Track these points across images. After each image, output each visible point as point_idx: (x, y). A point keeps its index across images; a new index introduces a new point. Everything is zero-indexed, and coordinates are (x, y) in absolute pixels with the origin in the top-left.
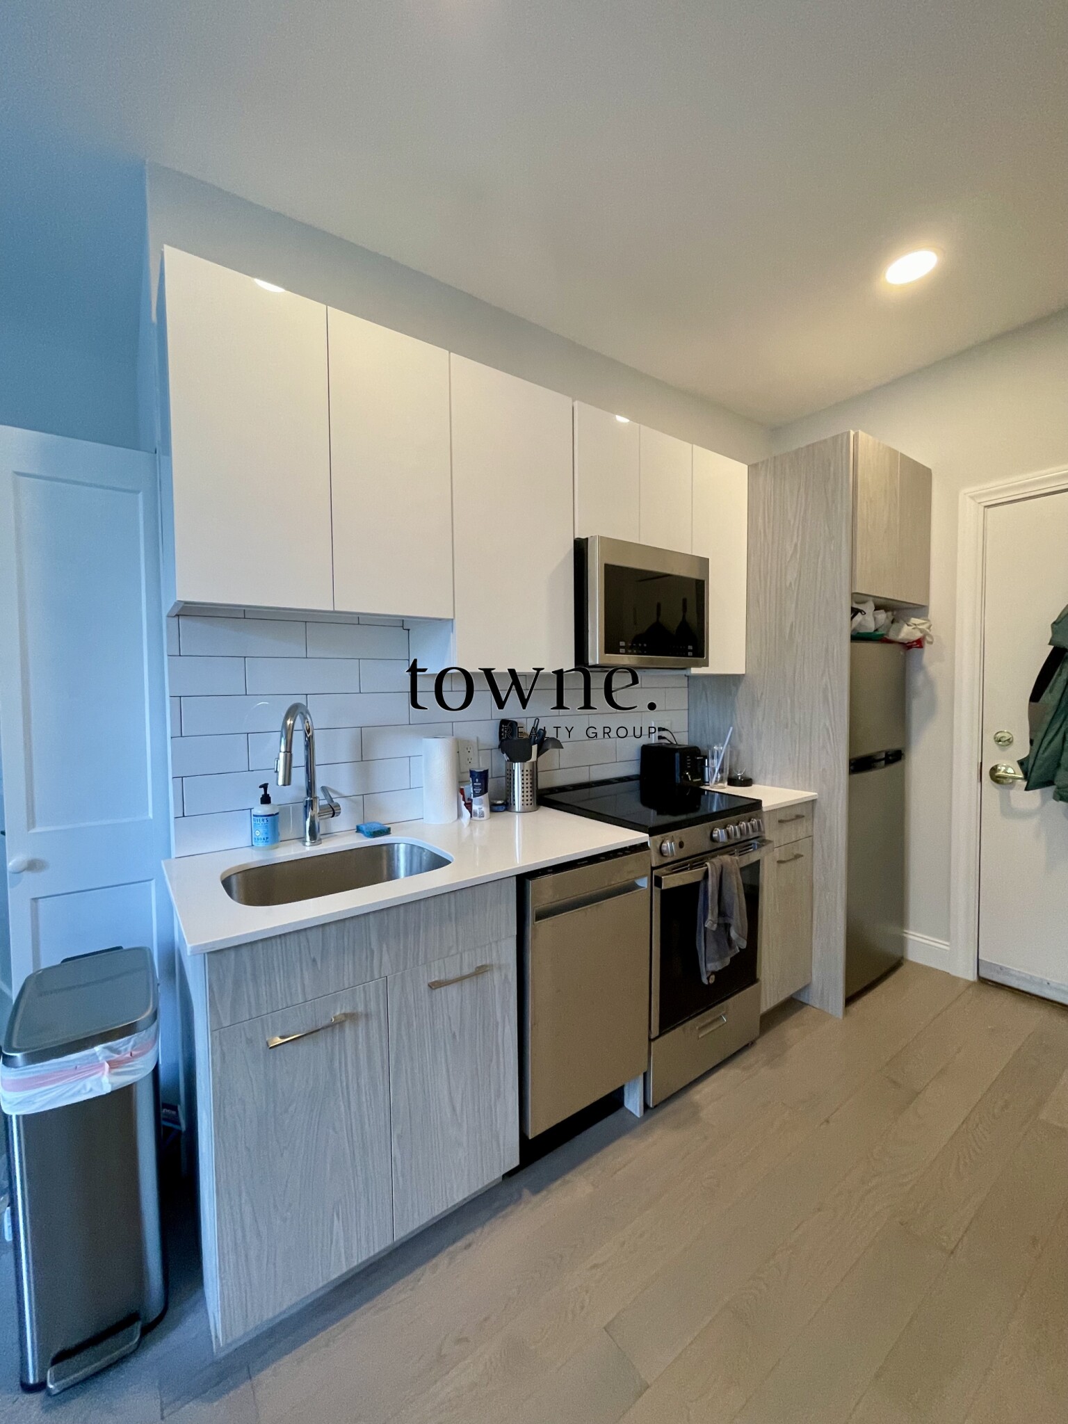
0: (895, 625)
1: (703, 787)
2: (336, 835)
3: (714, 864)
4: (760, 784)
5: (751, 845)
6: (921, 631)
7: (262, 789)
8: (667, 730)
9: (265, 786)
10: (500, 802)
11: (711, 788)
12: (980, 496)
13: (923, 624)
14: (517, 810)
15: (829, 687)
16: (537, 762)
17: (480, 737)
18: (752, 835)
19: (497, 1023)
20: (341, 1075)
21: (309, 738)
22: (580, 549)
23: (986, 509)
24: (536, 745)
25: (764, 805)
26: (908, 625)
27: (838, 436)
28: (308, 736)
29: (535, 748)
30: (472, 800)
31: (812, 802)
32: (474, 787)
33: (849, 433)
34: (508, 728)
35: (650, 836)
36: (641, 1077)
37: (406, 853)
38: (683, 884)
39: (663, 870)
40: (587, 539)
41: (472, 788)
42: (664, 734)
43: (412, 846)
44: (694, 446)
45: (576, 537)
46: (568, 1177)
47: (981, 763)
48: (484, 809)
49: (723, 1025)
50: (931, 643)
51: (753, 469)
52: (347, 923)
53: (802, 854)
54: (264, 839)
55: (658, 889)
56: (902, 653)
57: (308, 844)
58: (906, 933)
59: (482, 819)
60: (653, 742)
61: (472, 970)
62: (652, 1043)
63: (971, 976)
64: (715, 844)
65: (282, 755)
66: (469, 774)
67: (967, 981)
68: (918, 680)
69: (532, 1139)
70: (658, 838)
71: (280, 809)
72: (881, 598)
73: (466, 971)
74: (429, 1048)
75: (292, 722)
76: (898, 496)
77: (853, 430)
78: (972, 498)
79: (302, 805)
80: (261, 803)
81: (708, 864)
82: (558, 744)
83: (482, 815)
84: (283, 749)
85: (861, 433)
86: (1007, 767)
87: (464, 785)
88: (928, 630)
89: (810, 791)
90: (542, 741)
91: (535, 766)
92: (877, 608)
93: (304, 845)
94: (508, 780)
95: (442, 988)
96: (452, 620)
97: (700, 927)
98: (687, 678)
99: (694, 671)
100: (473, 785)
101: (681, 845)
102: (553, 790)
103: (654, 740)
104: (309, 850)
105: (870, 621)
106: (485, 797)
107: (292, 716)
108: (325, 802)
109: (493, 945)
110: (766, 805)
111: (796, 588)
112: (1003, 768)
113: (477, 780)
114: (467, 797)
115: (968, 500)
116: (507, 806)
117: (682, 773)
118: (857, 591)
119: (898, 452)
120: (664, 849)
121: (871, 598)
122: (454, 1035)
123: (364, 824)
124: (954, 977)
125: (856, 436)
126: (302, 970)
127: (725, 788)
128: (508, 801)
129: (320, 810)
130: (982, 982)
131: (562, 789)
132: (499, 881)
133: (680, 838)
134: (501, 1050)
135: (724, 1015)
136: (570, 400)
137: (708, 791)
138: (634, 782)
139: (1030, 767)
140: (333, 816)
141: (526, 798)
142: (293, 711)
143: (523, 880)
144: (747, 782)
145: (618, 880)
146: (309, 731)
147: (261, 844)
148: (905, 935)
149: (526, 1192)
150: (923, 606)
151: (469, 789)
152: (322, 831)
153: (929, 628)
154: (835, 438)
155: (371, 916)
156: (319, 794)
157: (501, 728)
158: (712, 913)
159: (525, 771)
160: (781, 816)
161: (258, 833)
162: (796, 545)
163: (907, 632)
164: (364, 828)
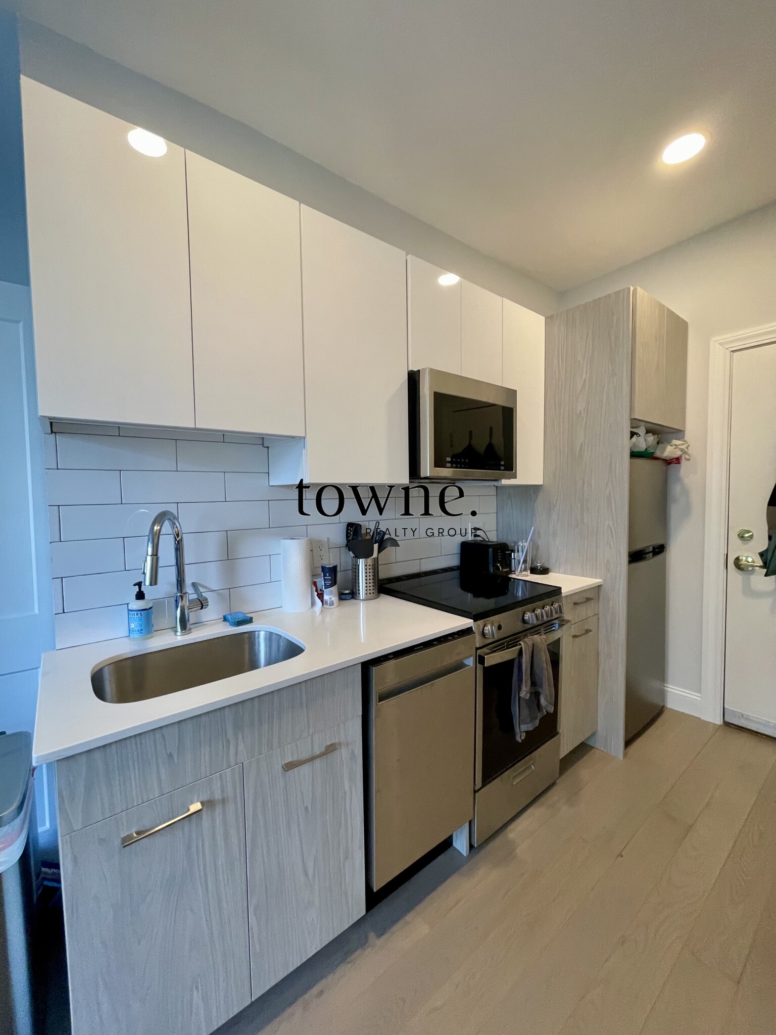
0: (661, 445)
1: (511, 576)
2: (205, 625)
3: (527, 644)
4: (555, 572)
5: (554, 624)
6: (682, 450)
7: (137, 586)
8: (481, 530)
9: (139, 584)
10: (347, 592)
11: (517, 576)
12: (725, 343)
13: (683, 444)
14: (361, 598)
15: (612, 495)
16: (378, 558)
17: (329, 537)
18: (555, 616)
19: (345, 793)
20: (198, 859)
21: (178, 542)
22: (413, 379)
23: (732, 353)
24: (377, 544)
25: (563, 591)
26: (671, 446)
27: (619, 291)
28: (178, 540)
29: (376, 546)
30: (323, 591)
31: (599, 587)
32: (325, 580)
33: (629, 289)
34: (353, 530)
35: (474, 621)
36: (467, 825)
37: (265, 639)
38: (502, 661)
39: (485, 650)
40: (419, 370)
41: (323, 581)
42: (478, 533)
43: (271, 633)
44: (504, 298)
45: (410, 369)
46: (408, 918)
47: (727, 554)
48: (333, 599)
49: (533, 772)
50: (689, 460)
51: (549, 320)
52: (203, 719)
53: (591, 629)
54: (138, 631)
55: (482, 666)
56: (665, 468)
57: (179, 634)
58: (666, 687)
59: (332, 607)
60: (470, 539)
61: (323, 749)
62: (476, 794)
63: (719, 722)
64: (526, 625)
65: (149, 558)
66: (321, 569)
67: (715, 724)
68: (676, 490)
69: (376, 892)
70: (481, 623)
71: (153, 603)
72: (651, 423)
73: (317, 751)
74: (283, 822)
75: (159, 528)
76: (665, 342)
77: (633, 286)
78: (720, 344)
79: (173, 600)
80: (136, 599)
81: (521, 643)
82: (395, 543)
83: (332, 604)
84: (150, 553)
85: (639, 289)
86: (747, 557)
87: (317, 579)
88: (687, 450)
89: (596, 578)
90: (382, 540)
91: (376, 561)
92: (648, 432)
93: (176, 635)
94: (354, 573)
95: (295, 769)
96: (304, 437)
97: (515, 697)
98: (495, 488)
99: (505, 482)
100: (324, 579)
101: (499, 628)
102: (391, 580)
103: (470, 538)
104: (179, 639)
105: (643, 442)
106: (334, 589)
107: (159, 523)
108: (195, 596)
109: (341, 725)
110: (564, 591)
111: (585, 416)
112: (744, 558)
113: (328, 574)
114: (319, 588)
115: (717, 346)
116: (354, 595)
117: (494, 565)
118: (636, 417)
119: (665, 307)
120: (486, 631)
121: (643, 424)
122: (306, 808)
123: (231, 614)
124: (705, 722)
125: (635, 291)
126: (158, 766)
127: (528, 576)
128: (354, 591)
129: (189, 604)
130: (727, 726)
131: (399, 579)
132: (345, 670)
133: (499, 621)
134: (349, 815)
135: (532, 764)
136: (404, 253)
137: (514, 579)
138: (455, 572)
139: (769, 558)
140: (202, 608)
141: (369, 588)
142: (160, 518)
143: (367, 666)
144: (545, 571)
145: (448, 661)
146: (178, 535)
147: (136, 635)
148: (665, 688)
149: (372, 936)
150: (681, 431)
151: (321, 582)
152: (191, 621)
153: (687, 448)
154: (617, 293)
155: (227, 710)
156: (189, 589)
157: (347, 529)
158: (526, 684)
159: (368, 566)
160: (576, 599)
161: (132, 626)
162: (585, 381)
163: (669, 451)
164: (229, 617)
